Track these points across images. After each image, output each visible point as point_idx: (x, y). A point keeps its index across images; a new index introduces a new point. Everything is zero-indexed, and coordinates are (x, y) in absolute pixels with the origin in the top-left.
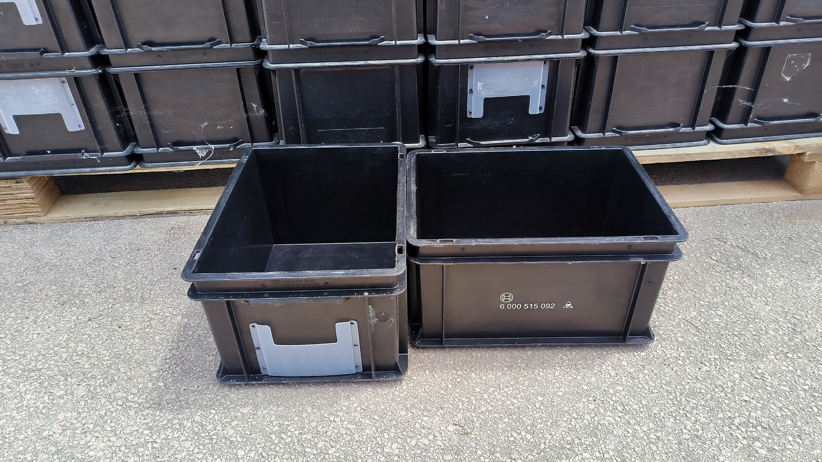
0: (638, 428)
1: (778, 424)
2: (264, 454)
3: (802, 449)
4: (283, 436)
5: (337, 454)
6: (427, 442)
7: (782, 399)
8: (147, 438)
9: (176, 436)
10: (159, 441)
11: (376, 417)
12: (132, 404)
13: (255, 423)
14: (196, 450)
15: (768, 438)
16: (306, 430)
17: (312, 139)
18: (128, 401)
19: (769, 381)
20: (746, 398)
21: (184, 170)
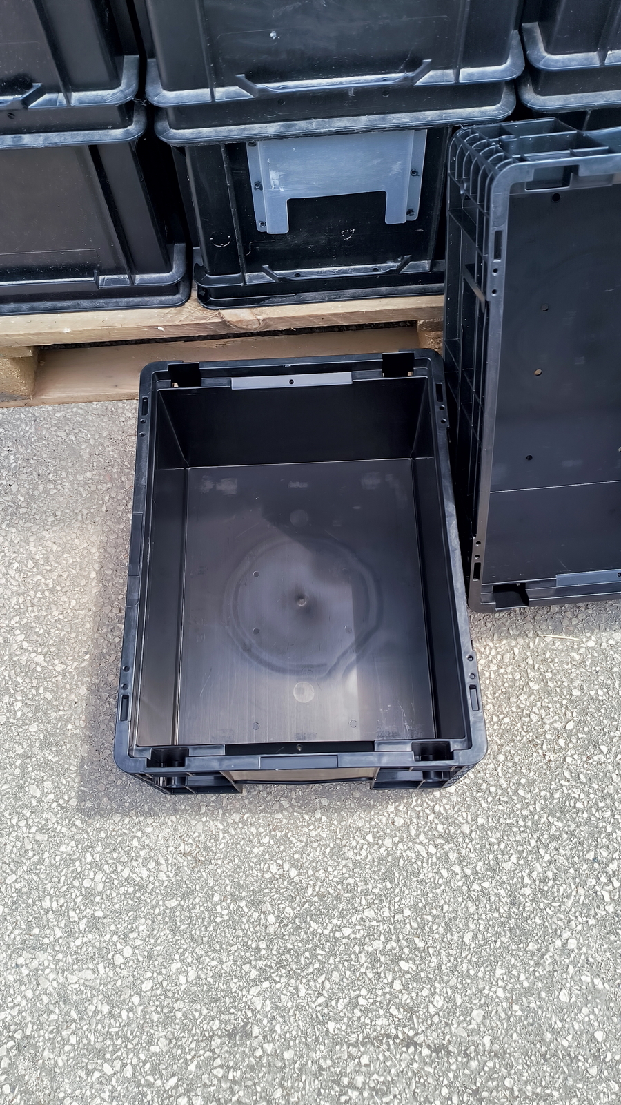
6: (145, 874)
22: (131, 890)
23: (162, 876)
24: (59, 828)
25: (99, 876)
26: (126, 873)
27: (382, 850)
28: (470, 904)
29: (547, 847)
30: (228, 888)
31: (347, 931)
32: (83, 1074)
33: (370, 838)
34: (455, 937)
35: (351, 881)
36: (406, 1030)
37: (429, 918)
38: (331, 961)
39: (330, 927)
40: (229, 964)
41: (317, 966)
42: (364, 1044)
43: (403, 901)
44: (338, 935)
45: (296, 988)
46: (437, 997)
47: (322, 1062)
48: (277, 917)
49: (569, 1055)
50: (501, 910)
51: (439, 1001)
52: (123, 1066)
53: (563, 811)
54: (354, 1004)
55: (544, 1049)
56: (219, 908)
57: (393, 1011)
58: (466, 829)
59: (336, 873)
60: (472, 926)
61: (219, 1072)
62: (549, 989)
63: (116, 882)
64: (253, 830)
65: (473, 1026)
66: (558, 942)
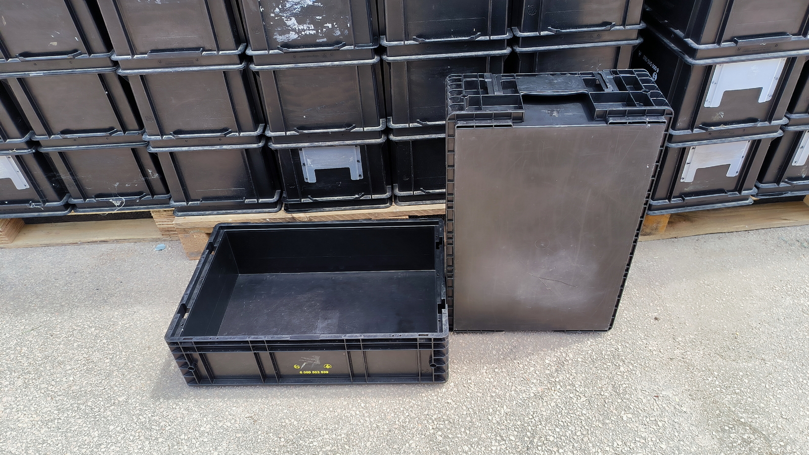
0: (367, 419)
1: (460, 420)
2: (125, 429)
3: (466, 437)
4: (141, 417)
5: (171, 431)
6: (229, 424)
7: (473, 402)
8: (56, 416)
9: (74, 415)
10: (62, 418)
11: (203, 407)
12: (50, 392)
13: (125, 408)
14: (85, 425)
15: (449, 429)
16: (156, 414)
17: (192, 196)
18: (48, 390)
19: (472, 389)
20: (449, 401)
21: (107, 213)
23: (237, 425)
25: (209, 426)
26: (220, 425)
27: (336, 413)
28: (371, 432)
30: (266, 429)
31: (315, 443)
33: (331, 409)
34: (363, 444)
35: (320, 425)
37: (353, 438)
39: (308, 442)
43: (342, 432)
44: (311, 445)
48: (285, 439)
50: (384, 434)
56: (260, 437)
58: (374, 405)
59: (314, 422)
60: (371, 440)
63: (215, 428)
64: (280, 408)
66: (407, 445)
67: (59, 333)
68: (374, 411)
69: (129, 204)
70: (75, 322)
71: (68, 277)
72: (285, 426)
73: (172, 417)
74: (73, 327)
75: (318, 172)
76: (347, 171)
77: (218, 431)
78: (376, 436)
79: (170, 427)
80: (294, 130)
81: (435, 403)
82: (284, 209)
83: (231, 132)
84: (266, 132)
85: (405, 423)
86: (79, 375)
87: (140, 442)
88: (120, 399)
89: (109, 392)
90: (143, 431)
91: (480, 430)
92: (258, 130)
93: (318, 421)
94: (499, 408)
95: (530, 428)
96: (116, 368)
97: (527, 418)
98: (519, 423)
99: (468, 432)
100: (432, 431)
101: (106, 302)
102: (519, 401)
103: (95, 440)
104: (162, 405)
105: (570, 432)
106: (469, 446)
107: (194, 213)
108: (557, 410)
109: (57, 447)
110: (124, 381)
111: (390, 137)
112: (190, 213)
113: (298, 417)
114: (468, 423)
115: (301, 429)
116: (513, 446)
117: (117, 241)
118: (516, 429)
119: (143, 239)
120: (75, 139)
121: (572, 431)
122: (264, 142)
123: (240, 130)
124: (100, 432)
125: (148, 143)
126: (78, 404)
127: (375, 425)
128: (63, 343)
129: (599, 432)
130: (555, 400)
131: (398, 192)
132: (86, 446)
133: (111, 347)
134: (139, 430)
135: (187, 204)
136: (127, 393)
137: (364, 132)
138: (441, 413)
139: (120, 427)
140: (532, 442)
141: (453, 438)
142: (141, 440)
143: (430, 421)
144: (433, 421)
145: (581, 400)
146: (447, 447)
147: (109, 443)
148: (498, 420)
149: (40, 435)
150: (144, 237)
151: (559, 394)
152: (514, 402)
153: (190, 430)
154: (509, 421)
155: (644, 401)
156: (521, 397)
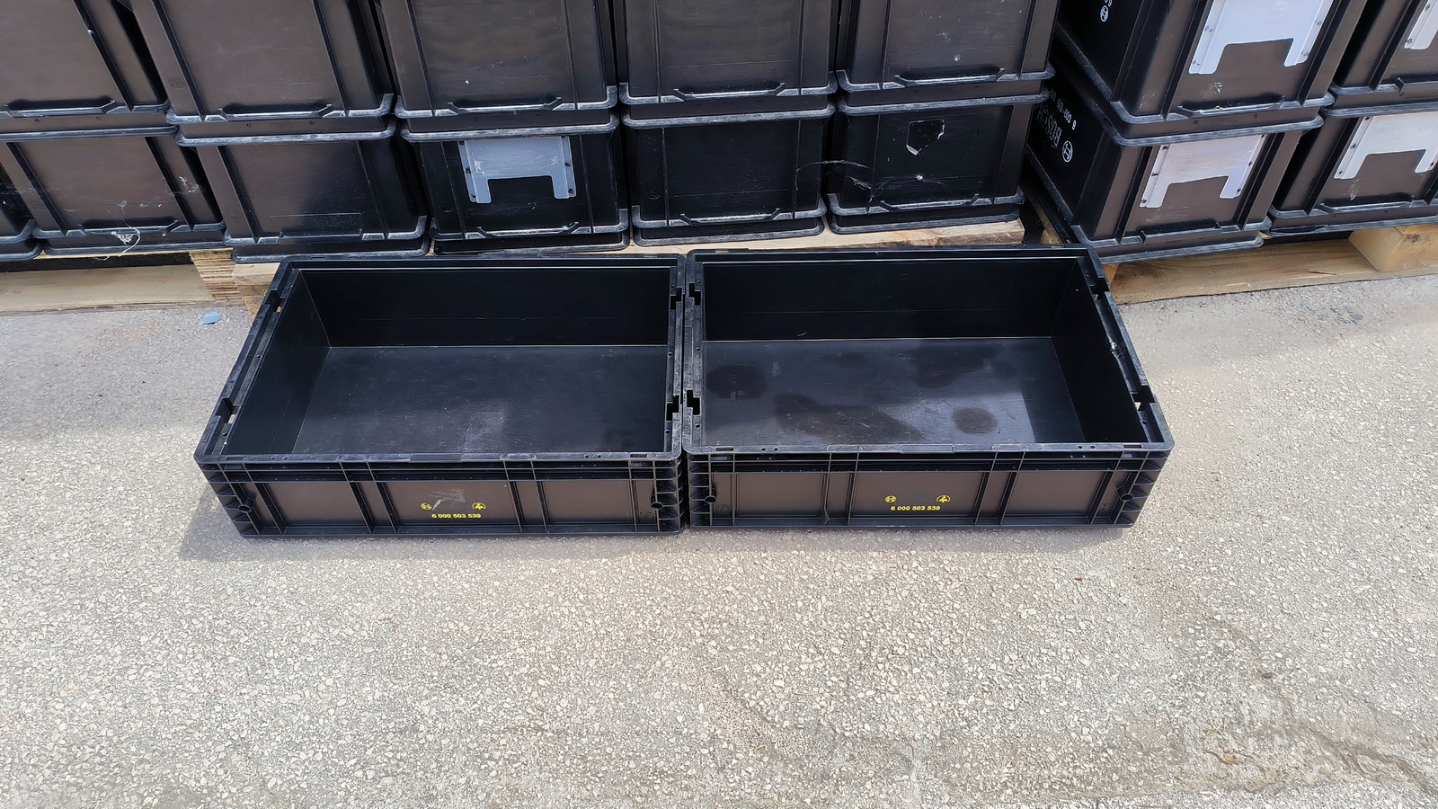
0: (590, 621)
1: (748, 621)
2: (169, 641)
3: (758, 650)
4: (194, 621)
5: (248, 644)
6: (351, 632)
7: (770, 590)
8: (43, 620)
9: (75, 618)
10: (55, 624)
11: (302, 602)
12: (29, 580)
13: (165, 605)
14: (96, 635)
15: (728, 636)
16: (220, 615)
17: (265, 227)
18: (25, 576)
19: (768, 567)
20: (730, 588)
21: (108, 255)
22: (338, 643)
23: (365, 633)
24: (287, 606)
25: (315, 635)
26: (336, 632)
28: (596, 642)
29: (658, 604)
30: (415, 639)
31: (501, 663)
32: (283, 760)
33: (527, 605)
34: (582, 663)
35: (509, 632)
36: (537, 722)
37: (565, 652)
38: (487, 681)
39: (489, 660)
40: (407, 687)
41: (475, 685)
42: (503, 732)
43: (546, 642)
44: (494, 665)
45: (457, 700)
46: (563, 700)
47: (471, 746)
48: (449, 656)
49: (656, 731)
50: (619, 645)
51: (564, 703)
52: (316, 753)
53: (674, 582)
54: (500, 708)
55: (638, 728)
56: (405, 652)
57: (530, 711)
58: (601, 596)
59: (498, 627)
60: (596, 656)
61: (391, 755)
62: (647, 692)
63: (327, 639)
64: (439, 603)
65: (588, 716)
66: (658, 663)
67: (35, 474)
68: (602, 606)
69: (148, 240)
70: (64, 455)
71: (44, 373)
72: (448, 634)
73: (250, 621)
74: (62, 463)
75: (494, 184)
76: (546, 181)
77: (331, 643)
78: (605, 649)
79: (247, 638)
80: (449, 107)
81: (706, 593)
82: (435, 251)
83: (331, 109)
84: (397, 110)
85: (655, 626)
86: (79, 549)
87: (195, 664)
88: (157, 591)
89: (135, 577)
90: (200, 645)
91: (781, 638)
92: (382, 106)
93: (505, 625)
94: (813, 601)
95: (865, 633)
96: (144, 537)
97: (861, 617)
98: (847, 625)
99: (761, 641)
100: (700, 640)
101: (117, 418)
102: (847, 588)
103: (117, 660)
104: (231, 600)
105: (931, 639)
106: (763, 664)
107: (269, 257)
108: (912, 603)
109: (49, 673)
110: (161, 558)
111: (626, 120)
112: (262, 257)
113: (470, 618)
114: (762, 626)
115: (477, 639)
116: (837, 664)
117: (131, 306)
118: (842, 636)
119: (179, 304)
120: (37, 119)
121: (935, 638)
122: (394, 128)
123: (347, 107)
124: (124, 647)
125: (176, 130)
126: (81, 599)
127: (603, 631)
128: (44, 492)
129: (980, 639)
130: (908, 587)
131: (639, 222)
132: (102, 672)
133: (132, 498)
134: (193, 644)
135: (256, 241)
136: (167, 579)
137: (577, 112)
138: (716, 610)
139: (158, 639)
140: (867, 657)
141: (735, 651)
142: (197, 661)
143: (697, 623)
144: (702, 622)
145: (953, 587)
146: (726, 666)
147: (142, 666)
148: (812, 620)
149: (17, 653)
150: (180, 300)
151: (915, 576)
152: (840, 589)
153: (282, 642)
154: (830, 623)
155: (1058, 586)
156: (851, 581)
